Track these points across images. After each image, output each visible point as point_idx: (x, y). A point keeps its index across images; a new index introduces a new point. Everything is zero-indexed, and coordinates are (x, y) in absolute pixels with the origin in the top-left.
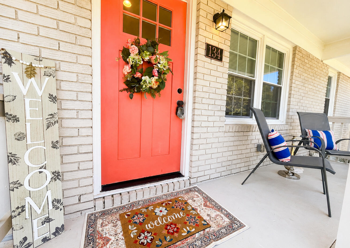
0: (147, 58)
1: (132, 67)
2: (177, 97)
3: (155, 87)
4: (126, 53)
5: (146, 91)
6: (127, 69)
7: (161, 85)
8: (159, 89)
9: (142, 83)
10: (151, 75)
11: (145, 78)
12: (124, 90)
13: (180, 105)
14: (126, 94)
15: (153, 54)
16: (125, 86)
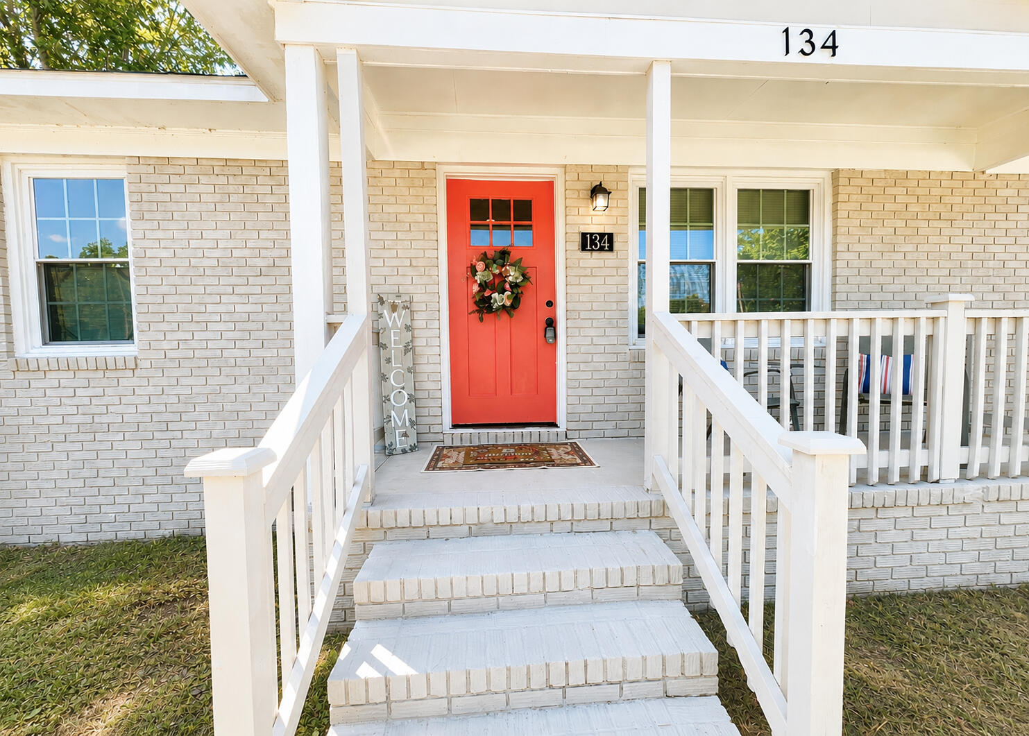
0: (497, 272)
1: (480, 285)
2: (544, 314)
3: (508, 304)
4: (473, 270)
5: (498, 309)
6: (476, 288)
7: (516, 300)
8: (514, 306)
9: (492, 301)
10: (503, 291)
11: (495, 295)
12: (473, 312)
13: (551, 323)
14: (476, 315)
15: (503, 266)
16: (475, 308)
